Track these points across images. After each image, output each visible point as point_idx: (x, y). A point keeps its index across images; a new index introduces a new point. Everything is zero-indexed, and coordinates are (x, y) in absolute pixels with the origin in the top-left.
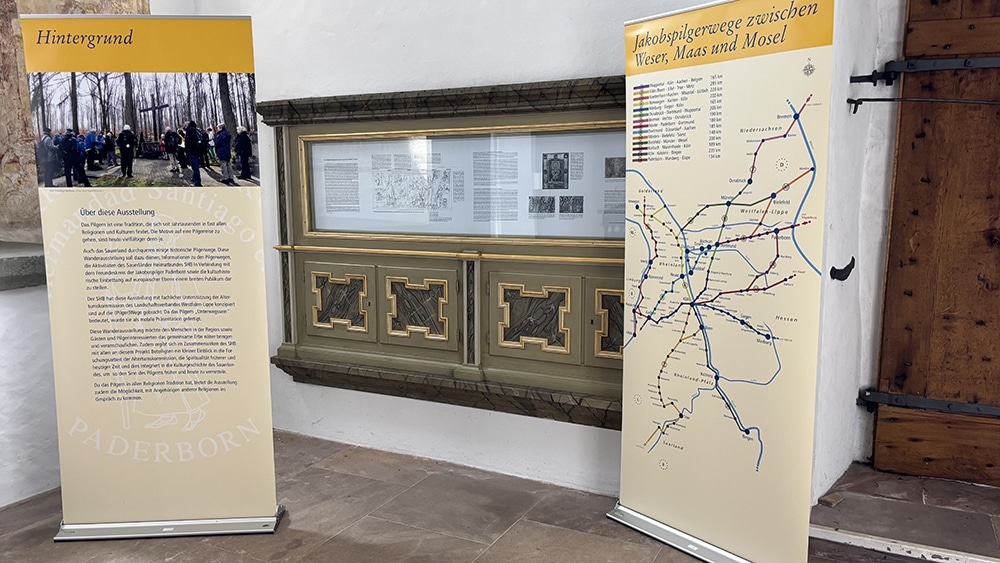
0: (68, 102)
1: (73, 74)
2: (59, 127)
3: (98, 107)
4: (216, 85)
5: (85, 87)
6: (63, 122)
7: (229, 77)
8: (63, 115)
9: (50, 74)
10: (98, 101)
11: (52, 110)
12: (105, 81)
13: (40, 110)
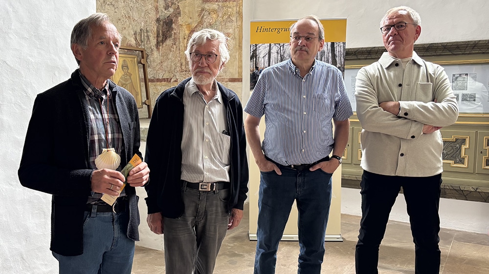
0: (267, 56)
1: (270, 44)
2: (262, 67)
3: (279, 58)
4: (329, 47)
5: (274, 49)
6: (264, 64)
7: (335, 44)
8: (264, 61)
9: (260, 44)
10: (280, 55)
11: (260, 59)
12: (283, 47)
13: (255, 59)
